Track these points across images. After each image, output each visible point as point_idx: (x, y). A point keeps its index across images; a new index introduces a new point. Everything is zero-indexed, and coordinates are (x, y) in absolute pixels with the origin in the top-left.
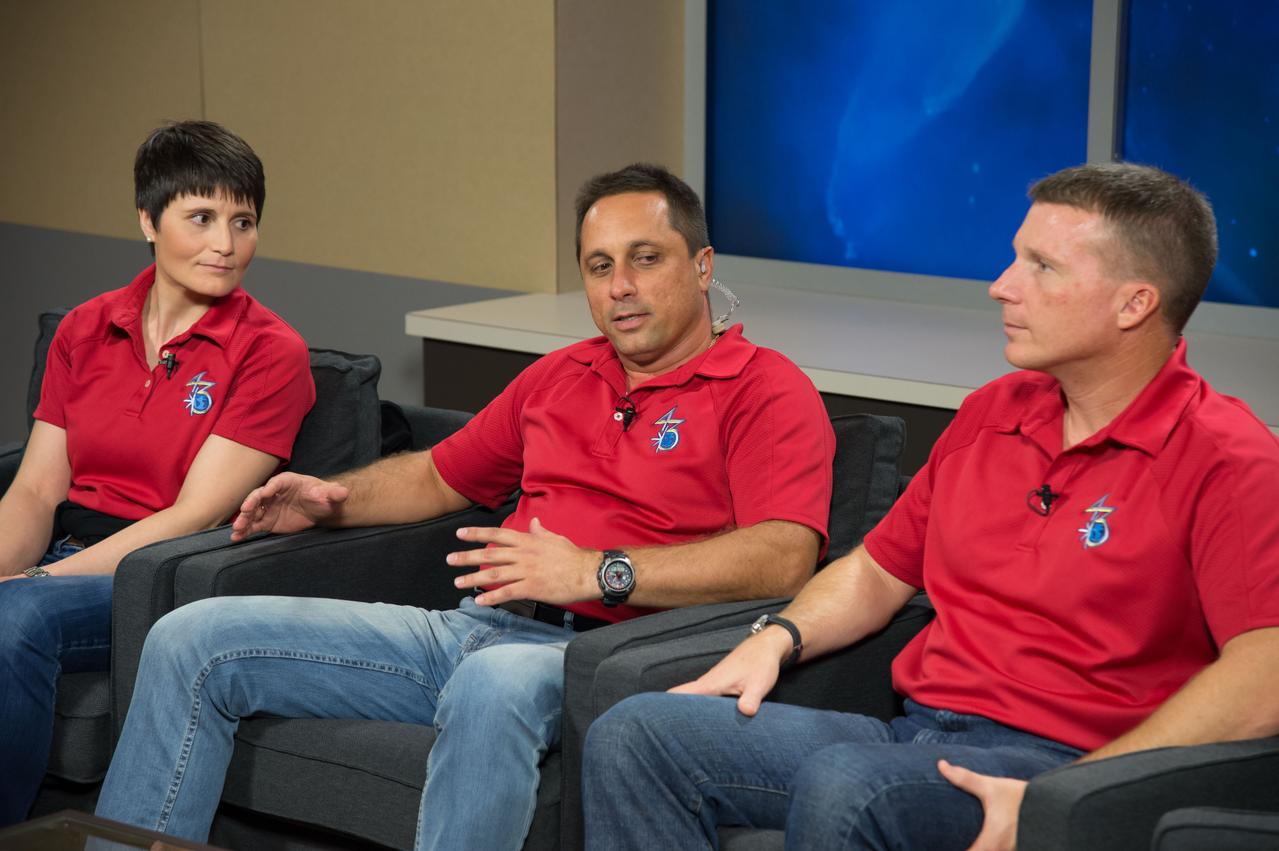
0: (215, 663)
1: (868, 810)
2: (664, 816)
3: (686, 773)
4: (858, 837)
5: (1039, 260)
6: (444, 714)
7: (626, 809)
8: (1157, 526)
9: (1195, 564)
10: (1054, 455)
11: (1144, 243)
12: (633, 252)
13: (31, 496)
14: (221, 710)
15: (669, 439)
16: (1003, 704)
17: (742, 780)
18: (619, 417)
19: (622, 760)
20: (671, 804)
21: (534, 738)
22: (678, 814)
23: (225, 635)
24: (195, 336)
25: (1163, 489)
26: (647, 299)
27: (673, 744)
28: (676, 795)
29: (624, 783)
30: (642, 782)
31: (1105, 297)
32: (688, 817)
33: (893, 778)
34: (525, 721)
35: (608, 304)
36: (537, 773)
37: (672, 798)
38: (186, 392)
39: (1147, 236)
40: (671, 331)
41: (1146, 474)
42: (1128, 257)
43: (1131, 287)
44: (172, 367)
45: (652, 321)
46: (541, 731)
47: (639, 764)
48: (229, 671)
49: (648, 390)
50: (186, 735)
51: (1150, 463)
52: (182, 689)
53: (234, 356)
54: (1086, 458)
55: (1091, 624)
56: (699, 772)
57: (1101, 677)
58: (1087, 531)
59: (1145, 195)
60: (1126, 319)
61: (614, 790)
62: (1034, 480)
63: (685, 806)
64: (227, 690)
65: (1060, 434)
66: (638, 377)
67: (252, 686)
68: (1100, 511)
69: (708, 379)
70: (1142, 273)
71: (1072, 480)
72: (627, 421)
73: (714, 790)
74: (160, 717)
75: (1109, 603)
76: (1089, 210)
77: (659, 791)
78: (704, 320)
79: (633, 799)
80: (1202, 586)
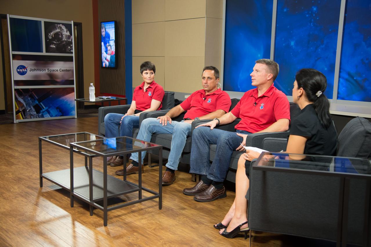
0: (150, 126)
1: (228, 139)
2: (202, 142)
3: (205, 136)
4: (226, 143)
5: (257, 71)
6: (174, 130)
7: (197, 141)
8: (270, 106)
9: (274, 110)
10: (257, 98)
11: (271, 69)
12: (208, 78)
13: (132, 109)
14: (150, 132)
15: (209, 101)
16: (248, 129)
17: (213, 138)
18: (204, 99)
19: (197, 134)
20: (203, 140)
21: (185, 134)
22: (204, 142)
23: (151, 122)
24: (149, 87)
25: (270, 101)
26: (209, 84)
27: (204, 132)
28: (204, 139)
29: (197, 137)
30: (199, 137)
31: (266, 75)
32: (205, 142)
33: (231, 136)
34: (184, 132)
35: (204, 84)
36: (186, 138)
37: (203, 139)
38: (148, 94)
39: (271, 68)
40: (211, 89)
41: (268, 99)
42: (269, 70)
43: (269, 74)
44: (146, 91)
45: (209, 87)
46: (187, 133)
47: (199, 135)
48: (151, 127)
49: (208, 95)
50: (146, 134)
51: (269, 98)
52: (146, 129)
53: (154, 89)
54: (261, 99)
55: (261, 119)
56: (207, 136)
57: (261, 126)
58: (261, 107)
59: (271, 63)
60: (268, 79)
61: (196, 138)
62: (254, 102)
63: (205, 141)
64: (151, 130)
65: (258, 95)
66: (207, 94)
67: (154, 129)
68: (262, 105)
69: (215, 94)
70: (270, 72)
71: (259, 101)
72: (205, 99)
73: (209, 139)
74: (143, 132)
75: (263, 116)
76: (264, 64)
77: (201, 139)
78: (216, 87)
79: (198, 140)
80: (275, 114)
